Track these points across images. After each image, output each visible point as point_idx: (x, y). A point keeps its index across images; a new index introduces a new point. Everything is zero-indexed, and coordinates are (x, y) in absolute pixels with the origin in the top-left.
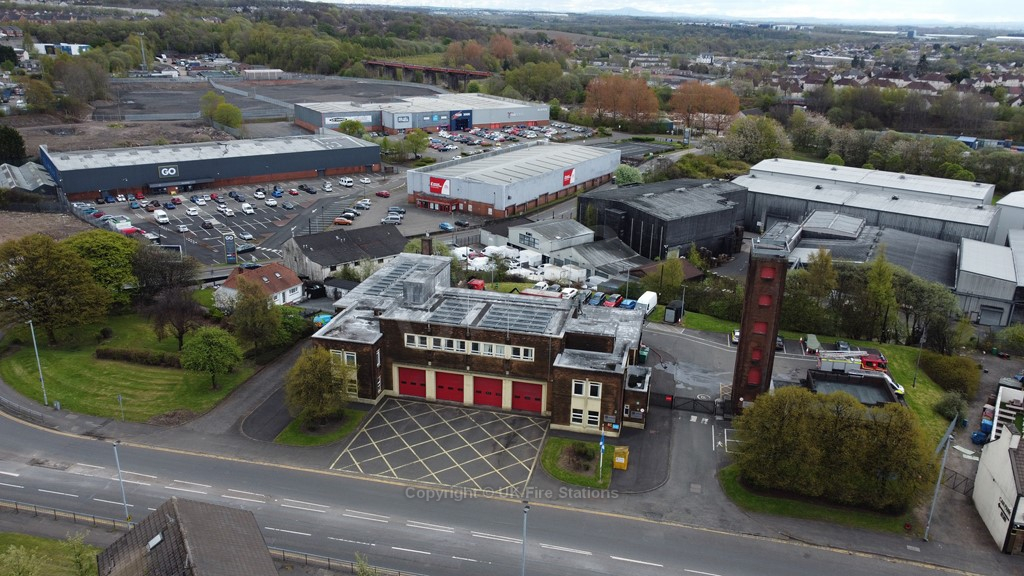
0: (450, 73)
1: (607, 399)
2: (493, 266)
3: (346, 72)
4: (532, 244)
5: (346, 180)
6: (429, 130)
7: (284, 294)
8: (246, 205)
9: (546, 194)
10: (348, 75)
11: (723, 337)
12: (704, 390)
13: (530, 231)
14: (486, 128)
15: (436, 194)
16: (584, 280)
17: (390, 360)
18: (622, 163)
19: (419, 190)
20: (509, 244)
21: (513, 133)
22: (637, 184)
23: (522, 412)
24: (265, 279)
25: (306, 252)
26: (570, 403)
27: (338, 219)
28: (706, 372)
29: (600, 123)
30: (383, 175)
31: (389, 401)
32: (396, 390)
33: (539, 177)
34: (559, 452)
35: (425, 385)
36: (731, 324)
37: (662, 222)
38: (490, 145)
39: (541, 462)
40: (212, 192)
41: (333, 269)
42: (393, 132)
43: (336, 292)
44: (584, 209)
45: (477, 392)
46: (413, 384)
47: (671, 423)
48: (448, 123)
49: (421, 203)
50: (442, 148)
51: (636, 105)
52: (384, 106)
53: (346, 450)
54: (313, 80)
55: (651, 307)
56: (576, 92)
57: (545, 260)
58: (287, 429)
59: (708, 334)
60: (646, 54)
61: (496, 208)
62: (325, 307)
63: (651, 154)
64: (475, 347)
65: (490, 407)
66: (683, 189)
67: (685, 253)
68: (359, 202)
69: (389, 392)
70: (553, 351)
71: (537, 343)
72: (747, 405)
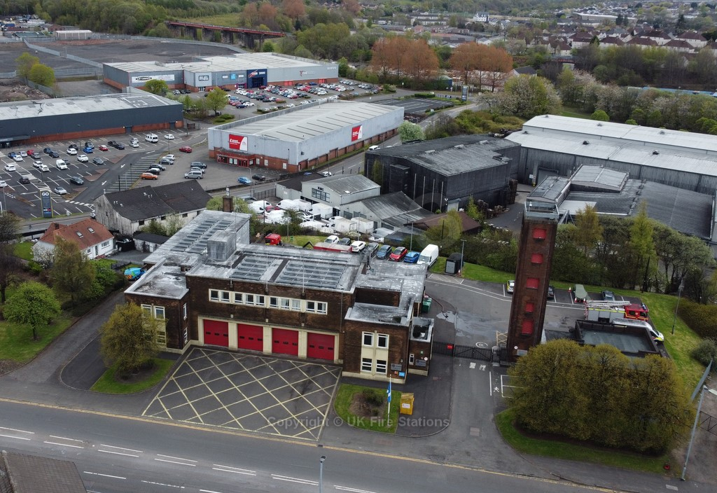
0: (247, 34)
1: (394, 349)
2: (288, 219)
3: (150, 33)
4: (324, 198)
5: (152, 136)
6: (227, 88)
7: (96, 248)
8: (59, 161)
9: (336, 149)
10: (151, 35)
11: (499, 287)
12: (482, 338)
13: (321, 186)
14: (280, 85)
15: (235, 150)
16: (371, 231)
17: (195, 313)
18: (405, 119)
19: (218, 146)
20: (302, 198)
21: (304, 90)
22: (419, 141)
23: (317, 360)
24: (80, 234)
25: (116, 207)
26: (360, 353)
27: (145, 174)
28: (482, 321)
29: (385, 80)
30: (186, 131)
31: (195, 350)
32: (201, 340)
33: (329, 134)
34: (350, 398)
35: (227, 336)
36: (506, 274)
37: (442, 177)
38: (284, 102)
39: (334, 408)
40: (29, 148)
41: (142, 223)
42: (193, 89)
43: (144, 246)
44: (371, 165)
45: (275, 342)
46: (217, 334)
47: (452, 369)
48: (245, 81)
49: (220, 158)
50: (240, 105)
51: (417, 63)
52: (186, 65)
53: (157, 397)
54: (120, 40)
55: (433, 260)
56: (362, 51)
57: (335, 212)
58: (102, 377)
59: (485, 284)
60: (426, 13)
61: (290, 163)
62: (135, 259)
63: (432, 110)
64: (273, 301)
65: (287, 355)
66: (461, 146)
67: (464, 205)
68: (164, 157)
69: (195, 342)
70: (344, 305)
71: (330, 298)
72: (522, 353)
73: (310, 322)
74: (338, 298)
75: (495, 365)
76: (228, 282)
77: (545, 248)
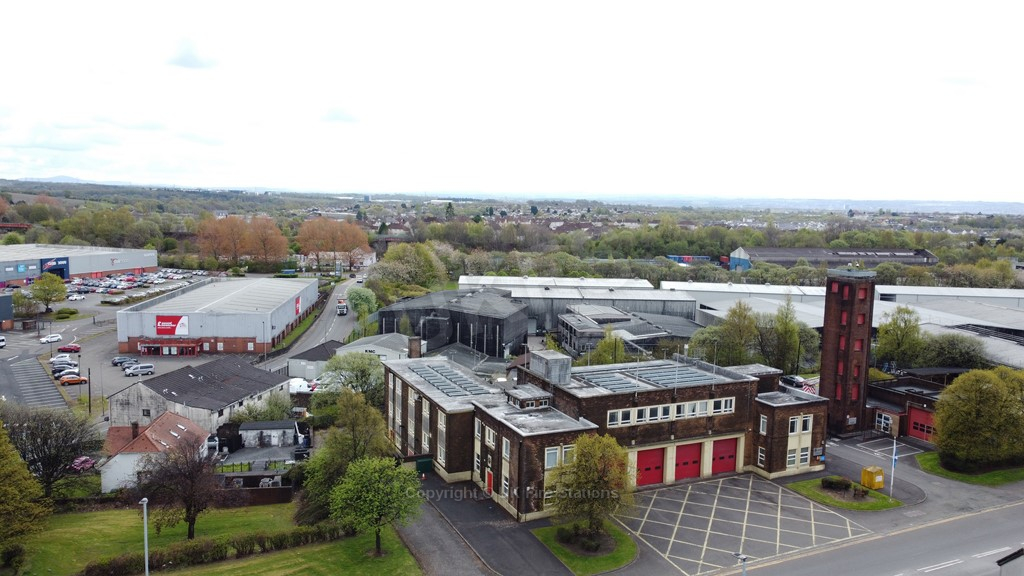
1: (817, 430)
6: (13, 284)
15: (169, 336)
23: (720, 475)
25: (169, 397)
26: (787, 445)
33: (284, 305)
34: (818, 492)
37: (497, 321)
39: (823, 503)
41: (221, 413)
43: (261, 438)
45: (677, 465)
48: (38, 274)
49: (146, 349)
53: (663, 555)
58: (561, 558)
61: (258, 341)
65: (688, 479)
66: (470, 295)
68: (53, 359)
70: (751, 396)
71: (738, 390)
72: (852, 421)
73: (717, 427)
74: (745, 388)
75: (837, 440)
76: (632, 395)
77: (867, 307)
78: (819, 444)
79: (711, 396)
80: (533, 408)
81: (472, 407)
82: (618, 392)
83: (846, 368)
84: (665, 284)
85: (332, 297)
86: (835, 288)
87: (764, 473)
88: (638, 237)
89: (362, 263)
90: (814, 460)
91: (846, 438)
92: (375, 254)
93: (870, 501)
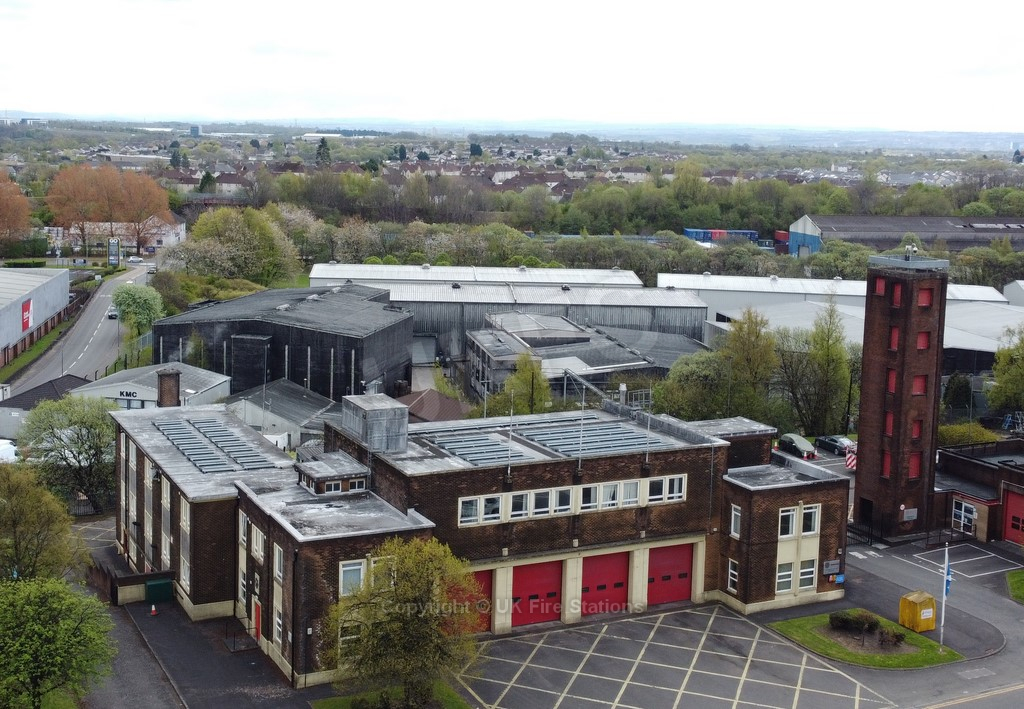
23: (663, 607)
26: (775, 556)
37: (351, 343)
39: (824, 656)
45: (584, 590)
64: (587, 496)
65: (607, 614)
70: (717, 471)
71: (695, 462)
72: (910, 514)
73: (655, 525)
74: (705, 459)
75: (881, 547)
76: (503, 470)
77: (934, 320)
78: (832, 555)
79: (645, 473)
80: (339, 493)
81: (233, 491)
82: (482, 465)
83: (897, 425)
84: (664, 279)
85: (94, 301)
86: (881, 286)
87: (737, 604)
88: (636, 198)
89: (160, 242)
90: (824, 582)
91: (899, 544)
92: (183, 226)
93: (907, 651)
